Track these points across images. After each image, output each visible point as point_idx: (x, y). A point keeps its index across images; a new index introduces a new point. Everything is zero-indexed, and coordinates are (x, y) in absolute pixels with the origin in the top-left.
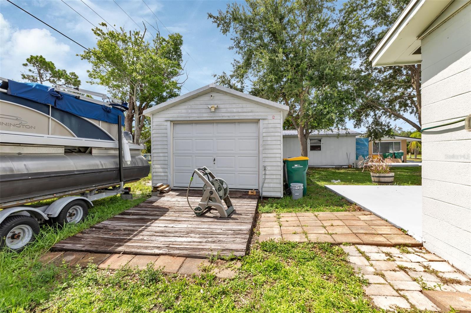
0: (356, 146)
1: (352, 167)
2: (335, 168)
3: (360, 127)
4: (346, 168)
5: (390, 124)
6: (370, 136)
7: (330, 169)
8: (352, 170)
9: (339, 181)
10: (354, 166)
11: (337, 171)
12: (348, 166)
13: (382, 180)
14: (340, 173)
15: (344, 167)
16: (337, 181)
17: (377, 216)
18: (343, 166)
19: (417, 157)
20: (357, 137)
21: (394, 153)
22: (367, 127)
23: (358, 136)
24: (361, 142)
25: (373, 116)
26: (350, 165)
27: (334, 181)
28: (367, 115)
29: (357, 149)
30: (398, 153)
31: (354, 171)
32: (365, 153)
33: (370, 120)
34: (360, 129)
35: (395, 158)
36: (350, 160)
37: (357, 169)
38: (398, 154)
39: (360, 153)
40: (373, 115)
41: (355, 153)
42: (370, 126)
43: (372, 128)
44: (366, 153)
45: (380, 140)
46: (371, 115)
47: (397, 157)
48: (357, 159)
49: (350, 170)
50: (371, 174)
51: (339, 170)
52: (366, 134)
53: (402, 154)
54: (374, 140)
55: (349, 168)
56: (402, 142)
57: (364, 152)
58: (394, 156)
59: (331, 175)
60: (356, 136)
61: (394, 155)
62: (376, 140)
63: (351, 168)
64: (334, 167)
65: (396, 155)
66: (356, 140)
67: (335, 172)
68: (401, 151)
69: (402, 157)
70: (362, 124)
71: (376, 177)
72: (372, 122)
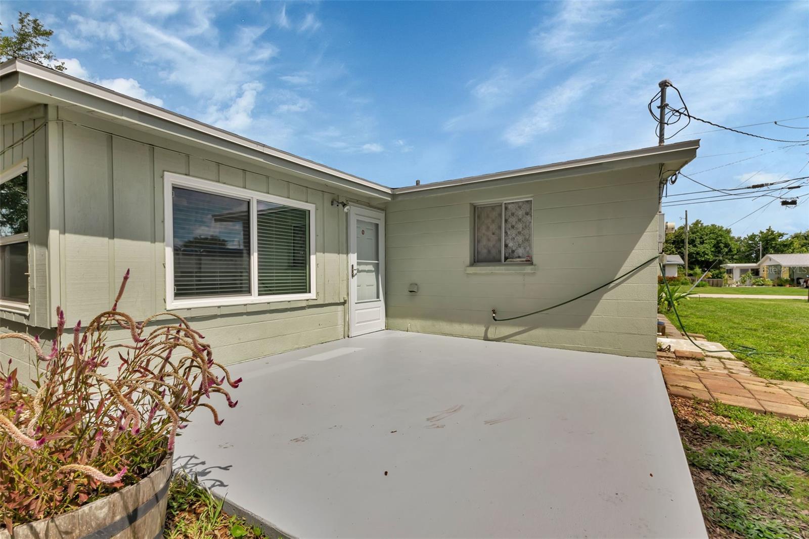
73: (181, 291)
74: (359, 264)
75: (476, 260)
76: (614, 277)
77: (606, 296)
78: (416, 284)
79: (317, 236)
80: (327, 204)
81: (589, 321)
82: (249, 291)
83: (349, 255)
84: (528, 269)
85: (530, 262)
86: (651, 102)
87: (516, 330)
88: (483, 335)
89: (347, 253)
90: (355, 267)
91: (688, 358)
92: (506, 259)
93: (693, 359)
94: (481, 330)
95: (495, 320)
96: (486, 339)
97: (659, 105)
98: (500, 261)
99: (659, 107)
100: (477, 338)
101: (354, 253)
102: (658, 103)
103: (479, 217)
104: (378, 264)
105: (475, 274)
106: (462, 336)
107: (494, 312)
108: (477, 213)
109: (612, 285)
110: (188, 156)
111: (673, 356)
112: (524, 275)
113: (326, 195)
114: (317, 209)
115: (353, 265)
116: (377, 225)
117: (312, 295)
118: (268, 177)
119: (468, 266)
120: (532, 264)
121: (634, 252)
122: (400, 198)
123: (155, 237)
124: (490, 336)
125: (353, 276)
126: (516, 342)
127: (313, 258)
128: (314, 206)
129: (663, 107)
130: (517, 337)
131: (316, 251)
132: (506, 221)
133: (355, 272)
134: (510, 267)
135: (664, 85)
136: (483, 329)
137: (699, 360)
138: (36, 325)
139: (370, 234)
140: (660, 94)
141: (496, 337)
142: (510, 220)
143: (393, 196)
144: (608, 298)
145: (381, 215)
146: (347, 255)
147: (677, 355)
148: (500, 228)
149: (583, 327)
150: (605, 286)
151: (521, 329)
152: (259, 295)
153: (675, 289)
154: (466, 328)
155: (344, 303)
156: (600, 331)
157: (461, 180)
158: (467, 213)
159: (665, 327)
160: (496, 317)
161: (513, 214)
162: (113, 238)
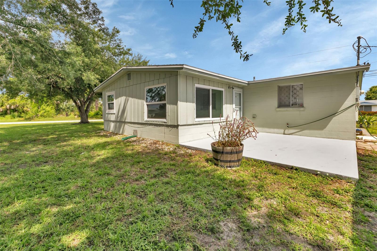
74: (236, 108)
75: (280, 105)
76: (338, 111)
77: (334, 118)
78: (255, 115)
79: (225, 99)
80: (227, 88)
81: (327, 127)
82: (209, 117)
83: (233, 105)
84: (302, 109)
85: (302, 106)
86: (354, 44)
87: (297, 131)
88: (283, 133)
90: (235, 109)
91: (370, 142)
92: (292, 105)
93: (372, 142)
94: (282, 131)
95: (288, 127)
96: (284, 134)
97: (357, 45)
98: (290, 106)
99: (357, 46)
100: (281, 134)
102: (357, 44)
103: (281, 90)
105: (279, 111)
106: (274, 133)
107: (288, 124)
108: (280, 89)
109: (336, 114)
110: (199, 79)
111: (364, 141)
112: (300, 111)
113: (227, 85)
114: (225, 90)
116: (240, 94)
117: (224, 118)
118: (214, 82)
119: (277, 108)
120: (303, 107)
121: (346, 102)
122: (251, 85)
123: (193, 102)
124: (286, 133)
125: (234, 112)
126: (297, 135)
127: (224, 106)
128: (224, 89)
129: (359, 47)
130: (297, 133)
131: (225, 104)
132: (292, 91)
133: (235, 110)
134: (294, 108)
135: (359, 38)
136: (283, 130)
137: (375, 142)
138: (170, 124)
139: (238, 97)
140: (358, 41)
141: (288, 133)
142: (294, 91)
143: (248, 84)
144: (335, 119)
145: (241, 90)
147: (365, 141)
148: (290, 94)
149: (324, 130)
150: (334, 114)
151: (299, 130)
152: (212, 118)
153: (371, 117)
154: (276, 130)
156: (331, 131)
157: (276, 78)
158: (276, 89)
159: (362, 132)
160: (288, 126)
161: (295, 89)
162: (187, 102)
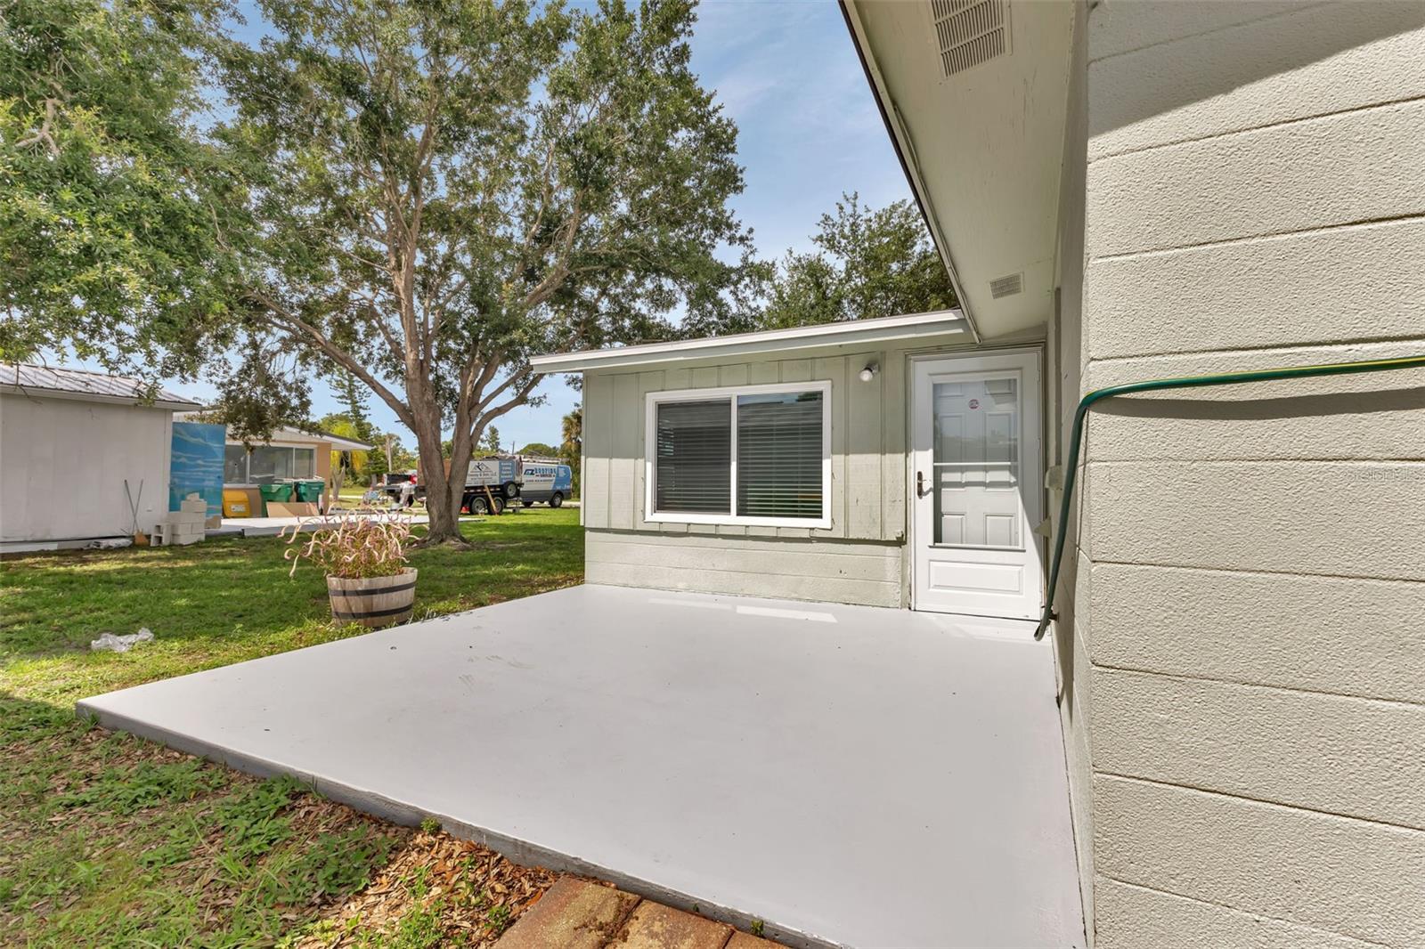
0: (173, 456)
1: (153, 543)
2: (58, 553)
3: (190, 378)
4: (120, 549)
5: (307, 385)
6: (231, 418)
7: (28, 560)
8: (160, 559)
9: (145, 634)
10: (160, 539)
11: (78, 569)
12: (132, 537)
13: (381, 602)
14: (104, 579)
15: (113, 543)
16: (132, 638)
17: (668, 905)
18: (104, 543)
19: (340, 497)
20: (179, 417)
21: (297, 485)
22: (222, 385)
23: (182, 414)
24: (193, 440)
25: (245, 347)
26: (141, 534)
27: (108, 640)
28: (224, 339)
29: (175, 467)
30: (309, 485)
31: (168, 559)
32: (206, 483)
33: (236, 359)
34: (190, 384)
35: (300, 499)
36: (141, 514)
37: (177, 550)
38: (310, 487)
39: (187, 483)
40: (247, 342)
41: (168, 481)
42: (232, 383)
43: (242, 391)
44: (212, 483)
45: (267, 438)
46: (236, 343)
47: (304, 497)
48: (174, 506)
49: (144, 560)
50: (334, 582)
51: (85, 562)
52: (213, 407)
53: (321, 486)
54: (243, 435)
55: (134, 547)
56: (318, 448)
57: (204, 480)
58: (295, 494)
59: (59, 602)
60: (175, 414)
61: (296, 489)
62: (252, 437)
63: (147, 547)
64: (53, 547)
65: (302, 490)
66: (175, 431)
67: (70, 574)
68: (316, 479)
69: (320, 496)
70: (203, 368)
71: (358, 593)
72: (240, 367)
73: (662, 504)
74: (943, 470)
79: (832, 429)
80: (855, 372)
82: (728, 510)
83: (912, 455)
89: (907, 451)
90: (926, 477)
101: (927, 450)
104: (1016, 467)
110: (664, 372)
113: (854, 359)
114: (839, 389)
115: (920, 474)
116: (1013, 383)
117: (825, 522)
118: (749, 364)
123: (638, 454)
125: (920, 493)
127: (827, 465)
128: (829, 384)
131: (836, 451)
133: (927, 486)
146: (906, 456)
152: (738, 515)
155: (900, 542)
162: (611, 458)
